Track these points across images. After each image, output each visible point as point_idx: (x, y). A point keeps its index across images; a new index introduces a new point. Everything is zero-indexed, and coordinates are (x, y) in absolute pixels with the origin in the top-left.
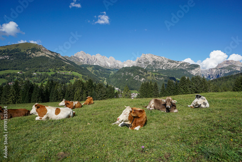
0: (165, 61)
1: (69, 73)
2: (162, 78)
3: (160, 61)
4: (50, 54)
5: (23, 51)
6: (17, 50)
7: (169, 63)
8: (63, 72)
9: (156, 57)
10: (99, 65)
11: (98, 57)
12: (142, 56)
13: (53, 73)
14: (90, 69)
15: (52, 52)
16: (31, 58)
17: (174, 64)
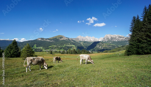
0: (117, 37)
1: (71, 45)
2: (111, 46)
3: (114, 37)
4: (66, 38)
5: (57, 38)
6: (56, 38)
7: (119, 38)
8: (68, 46)
9: (112, 36)
10: (87, 41)
11: (87, 37)
12: (106, 36)
13: (65, 46)
14: (81, 43)
15: (67, 38)
16: (59, 41)
17: (122, 38)
